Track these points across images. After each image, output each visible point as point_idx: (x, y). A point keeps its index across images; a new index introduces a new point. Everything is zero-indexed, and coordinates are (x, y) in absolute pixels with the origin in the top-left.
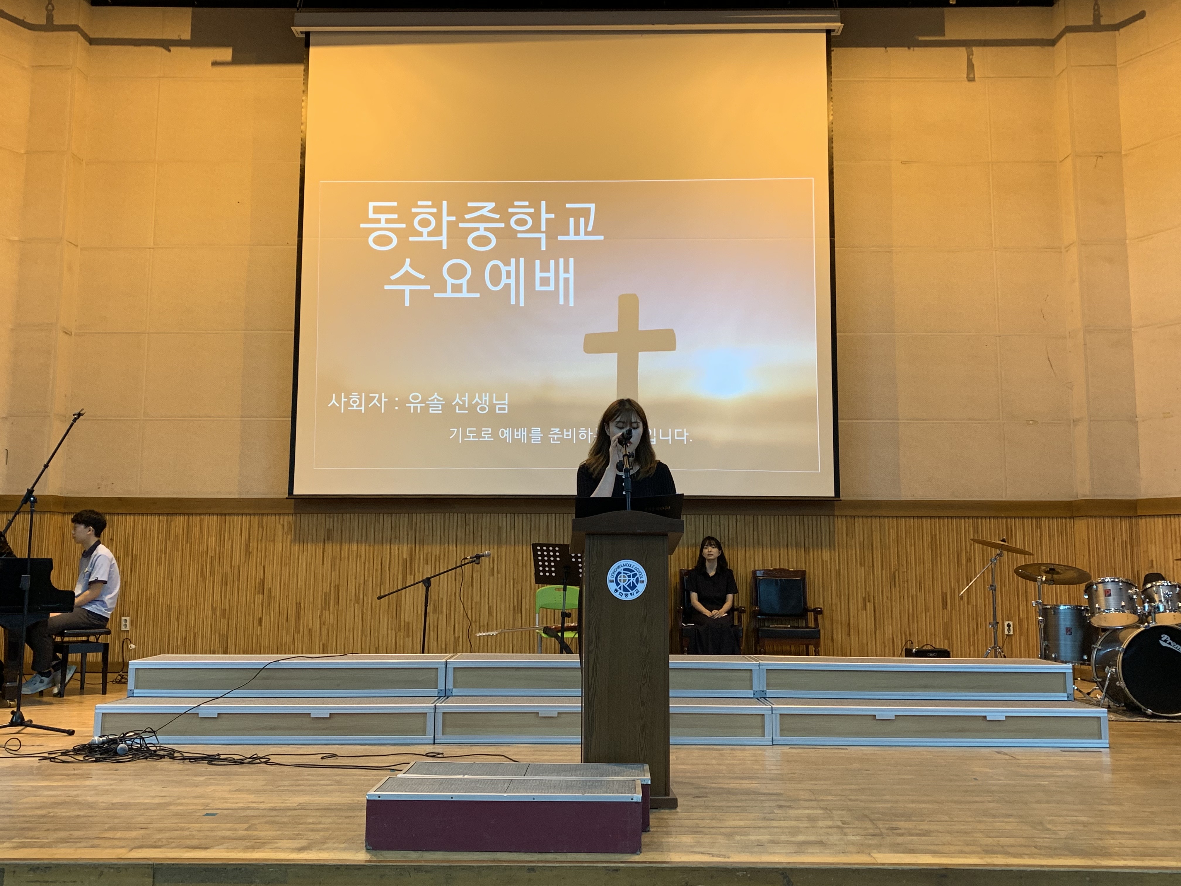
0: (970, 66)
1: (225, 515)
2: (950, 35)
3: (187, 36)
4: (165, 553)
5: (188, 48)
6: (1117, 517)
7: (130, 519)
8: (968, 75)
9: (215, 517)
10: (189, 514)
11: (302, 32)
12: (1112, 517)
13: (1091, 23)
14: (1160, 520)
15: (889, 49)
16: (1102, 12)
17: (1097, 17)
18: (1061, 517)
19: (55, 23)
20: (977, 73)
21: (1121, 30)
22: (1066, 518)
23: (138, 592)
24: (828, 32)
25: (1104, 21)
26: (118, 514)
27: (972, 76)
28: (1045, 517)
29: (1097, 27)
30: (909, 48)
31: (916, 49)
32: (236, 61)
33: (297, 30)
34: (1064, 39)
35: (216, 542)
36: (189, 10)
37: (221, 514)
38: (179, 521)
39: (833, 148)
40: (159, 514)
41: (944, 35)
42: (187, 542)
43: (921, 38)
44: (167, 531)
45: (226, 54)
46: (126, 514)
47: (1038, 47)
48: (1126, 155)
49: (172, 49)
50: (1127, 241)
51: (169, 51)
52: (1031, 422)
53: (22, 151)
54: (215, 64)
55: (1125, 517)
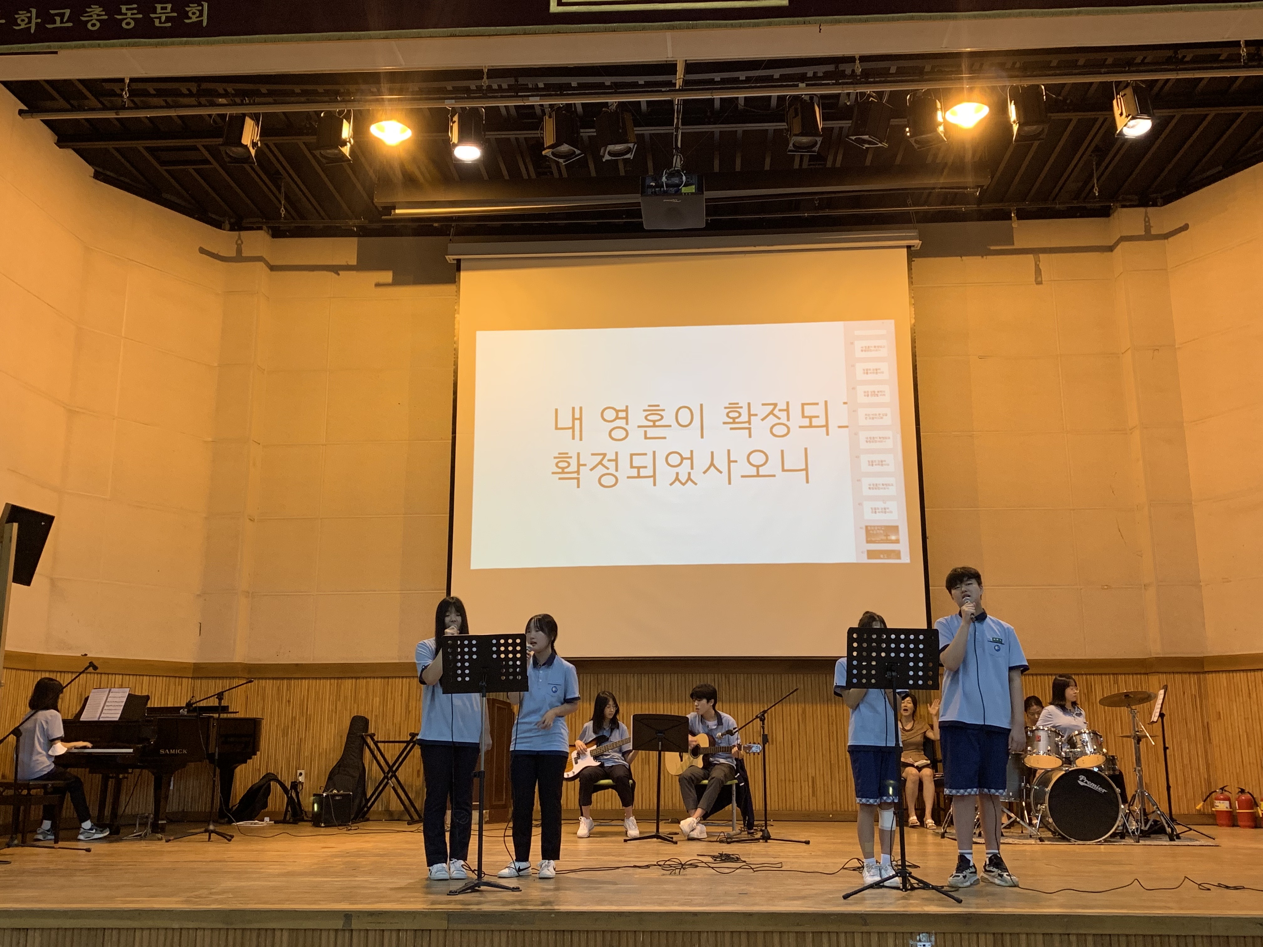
0: (1038, 271)
1: (388, 677)
2: (1017, 245)
3: (354, 262)
4: (336, 712)
5: (354, 273)
6: (1185, 673)
7: (305, 682)
8: (1036, 278)
9: (379, 680)
10: (357, 678)
11: (454, 260)
12: (1181, 673)
13: (1144, 233)
14: (1224, 675)
15: (964, 258)
16: (1152, 225)
17: (1148, 228)
18: (1136, 674)
19: (244, 254)
20: (1045, 277)
21: (1170, 239)
22: (1140, 674)
23: (312, 748)
24: (909, 247)
25: (1154, 232)
26: (295, 678)
27: (1039, 279)
28: (1121, 674)
29: (1148, 236)
30: (982, 257)
31: (989, 257)
32: (396, 282)
33: (450, 258)
34: (1119, 247)
35: (380, 702)
36: (355, 239)
37: (385, 678)
38: (348, 684)
39: (915, 347)
40: (331, 678)
41: (1013, 244)
42: (355, 703)
43: (992, 248)
44: (337, 692)
45: (387, 276)
46: (302, 678)
47: (1097, 253)
48: (1179, 348)
49: (340, 272)
50: (1185, 424)
51: (339, 274)
52: (1106, 587)
53: (216, 365)
54: (378, 285)
55: (1194, 673)
